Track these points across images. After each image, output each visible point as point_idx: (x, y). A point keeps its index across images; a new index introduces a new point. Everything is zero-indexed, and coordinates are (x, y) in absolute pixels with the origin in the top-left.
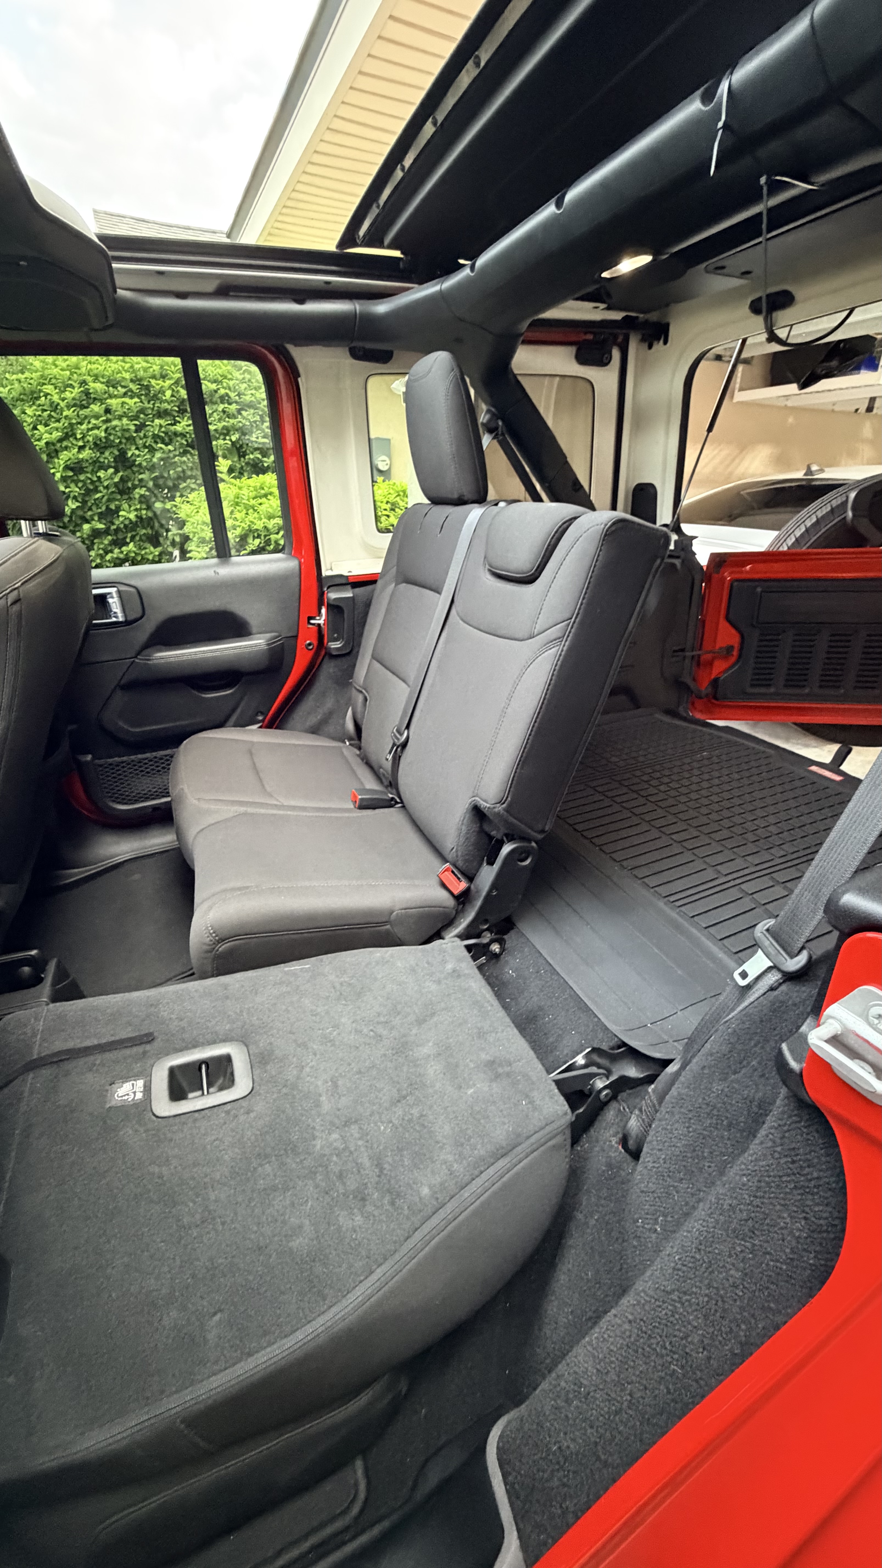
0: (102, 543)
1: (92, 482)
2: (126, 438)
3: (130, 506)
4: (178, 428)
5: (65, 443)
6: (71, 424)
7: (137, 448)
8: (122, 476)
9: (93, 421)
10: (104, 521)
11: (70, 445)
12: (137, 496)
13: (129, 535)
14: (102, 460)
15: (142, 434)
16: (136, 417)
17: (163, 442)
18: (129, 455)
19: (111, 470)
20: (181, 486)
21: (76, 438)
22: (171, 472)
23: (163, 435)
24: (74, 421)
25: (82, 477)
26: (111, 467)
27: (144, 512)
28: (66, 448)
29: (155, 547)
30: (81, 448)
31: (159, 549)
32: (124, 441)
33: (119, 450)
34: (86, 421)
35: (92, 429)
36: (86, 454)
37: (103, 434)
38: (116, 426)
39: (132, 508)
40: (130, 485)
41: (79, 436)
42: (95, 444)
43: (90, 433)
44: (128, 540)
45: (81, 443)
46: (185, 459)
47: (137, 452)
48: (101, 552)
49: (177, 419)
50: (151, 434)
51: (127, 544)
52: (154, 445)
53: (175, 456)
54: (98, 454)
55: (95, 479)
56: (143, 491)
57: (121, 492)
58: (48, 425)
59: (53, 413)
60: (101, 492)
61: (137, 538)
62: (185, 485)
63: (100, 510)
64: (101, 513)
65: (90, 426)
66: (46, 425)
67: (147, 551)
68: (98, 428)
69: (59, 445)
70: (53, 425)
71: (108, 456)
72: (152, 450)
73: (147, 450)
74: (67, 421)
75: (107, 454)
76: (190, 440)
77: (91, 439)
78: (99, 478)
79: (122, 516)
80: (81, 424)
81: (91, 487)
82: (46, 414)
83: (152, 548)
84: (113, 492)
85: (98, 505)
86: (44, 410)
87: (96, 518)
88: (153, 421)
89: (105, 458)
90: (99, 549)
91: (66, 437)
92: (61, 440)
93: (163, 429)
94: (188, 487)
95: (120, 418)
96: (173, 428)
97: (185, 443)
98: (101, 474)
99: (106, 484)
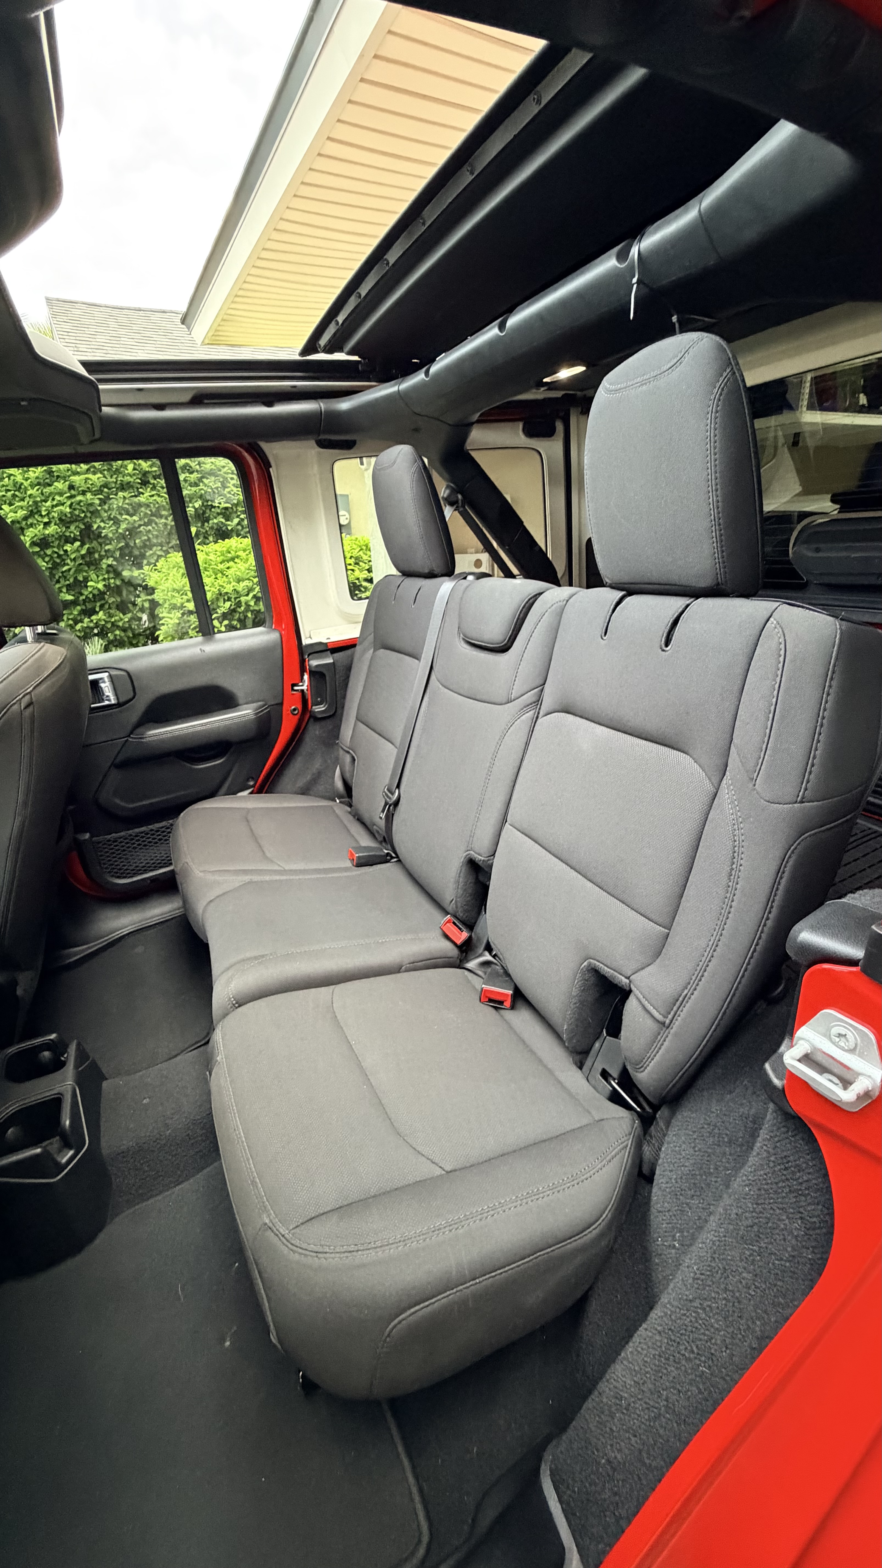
0: (71, 614)
1: (59, 556)
2: (90, 512)
3: (98, 577)
4: (142, 499)
5: (30, 521)
6: (36, 503)
7: (103, 521)
8: (89, 548)
9: (57, 498)
10: (73, 593)
11: (36, 522)
12: (104, 566)
13: (98, 604)
14: (67, 534)
15: (106, 507)
16: (100, 492)
17: (128, 514)
18: (95, 526)
19: (78, 544)
20: (148, 554)
21: (41, 515)
22: (137, 541)
23: (127, 506)
24: (38, 499)
25: (49, 552)
26: (78, 540)
27: (112, 581)
28: (31, 525)
29: (124, 614)
30: (46, 524)
31: (129, 615)
32: (89, 515)
33: (84, 524)
34: (51, 498)
35: (57, 505)
36: (52, 529)
37: (68, 510)
38: (81, 501)
39: (101, 578)
40: (97, 556)
41: (44, 513)
42: (60, 519)
43: (55, 509)
44: (97, 609)
45: (46, 520)
46: (150, 527)
47: (102, 525)
48: (71, 622)
49: (141, 490)
50: (115, 506)
51: (97, 613)
52: (119, 517)
53: (140, 526)
54: (64, 529)
55: (62, 553)
56: (110, 561)
57: (89, 564)
58: (13, 504)
59: (17, 493)
60: (68, 565)
61: (107, 606)
62: (151, 552)
63: (68, 582)
64: (68, 585)
65: (55, 503)
66: (10, 504)
67: (117, 618)
68: (63, 504)
69: (24, 523)
70: (17, 504)
71: (74, 530)
72: (117, 522)
73: (112, 522)
74: (32, 500)
75: (72, 528)
76: (154, 510)
77: (56, 515)
78: (66, 551)
79: (91, 586)
80: (46, 501)
81: (58, 561)
82: (9, 494)
83: (121, 615)
84: (81, 564)
85: (65, 577)
86: (7, 491)
87: (64, 590)
88: (116, 494)
89: (70, 532)
90: (68, 619)
91: (31, 514)
92: (26, 518)
93: (127, 501)
94: (154, 553)
95: (84, 493)
96: (136, 500)
97: (150, 513)
98: (68, 547)
99: (73, 556)
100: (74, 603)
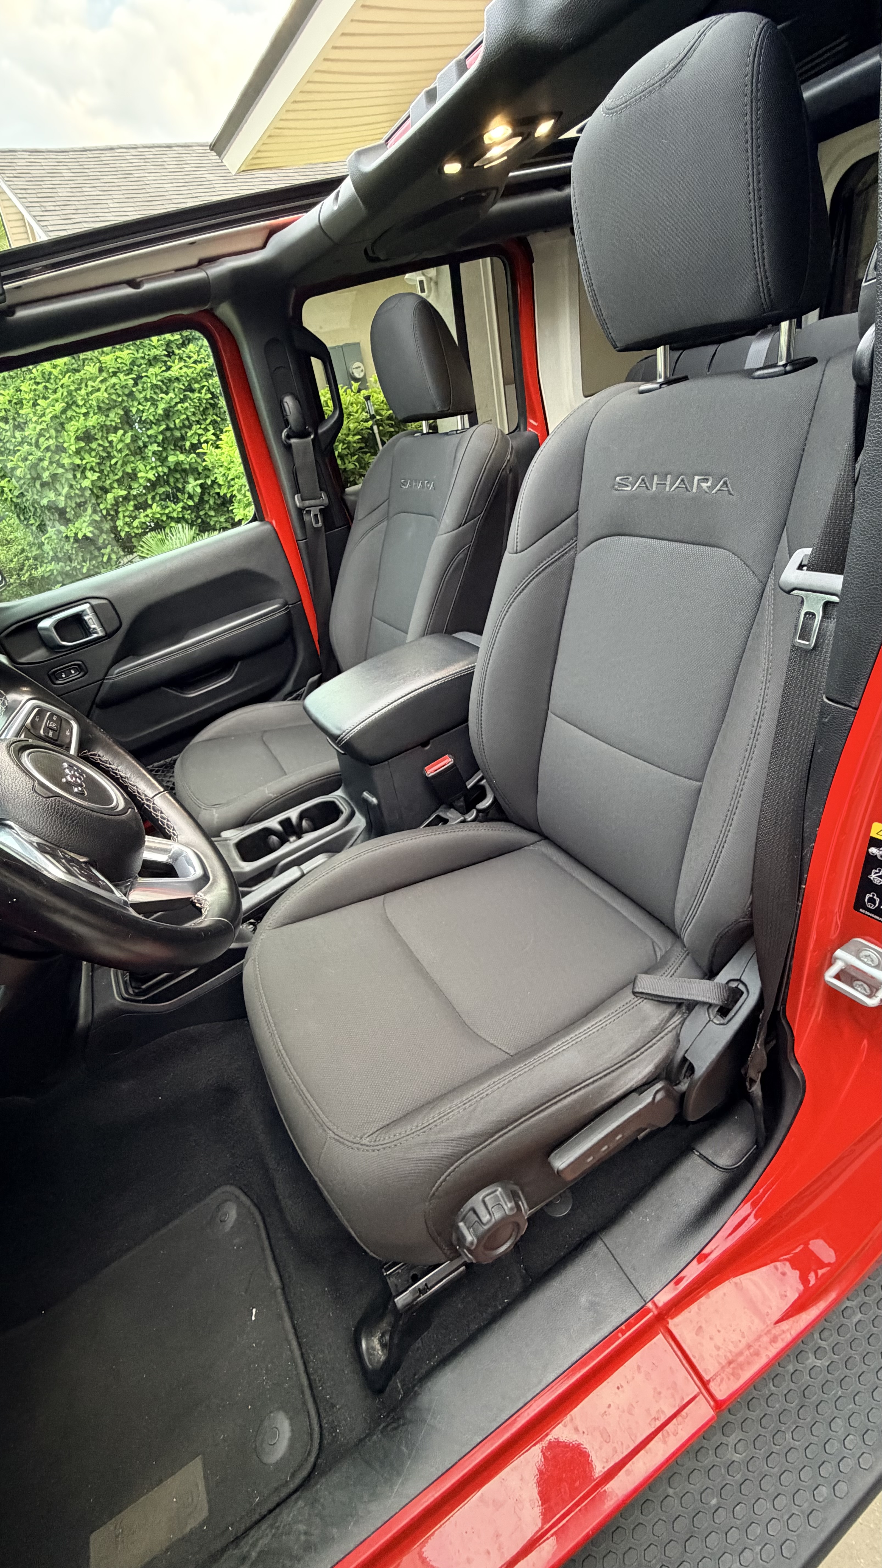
0: (127, 510)
1: (105, 449)
2: (126, 395)
3: (146, 466)
4: (174, 372)
5: (69, 413)
6: (70, 393)
7: (139, 404)
8: (132, 436)
9: (90, 383)
10: (124, 488)
11: (74, 414)
12: (150, 454)
13: (150, 497)
14: (108, 423)
15: (140, 387)
16: (130, 371)
17: (162, 392)
18: (134, 410)
19: (121, 432)
20: (189, 434)
21: (78, 406)
22: (177, 421)
23: (160, 383)
24: (72, 388)
25: (94, 445)
26: (120, 428)
27: (160, 469)
28: (71, 419)
29: (175, 503)
30: (86, 415)
31: (181, 504)
32: (125, 398)
33: (123, 409)
34: (83, 385)
35: (92, 393)
36: (92, 421)
37: (106, 395)
38: (114, 385)
39: (148, 468)
40: (141, 444)
41: (81, 403)
42: (99, 408)
43: (91, 398)
44: (150, 502)
45: (84, 410)
46: (186, 404)
47: (141, 407)
48: (127, 519)
49: (169, 363)
50: (149, 385)
51: (151, 506)
52: (155, 396)
53: (177, 404)
54: (104, 418)
55: (107, 445)
56: (155, 447)
57: (134, 454)
58: (49, 398)
59: (47, 384)
60: (116, 457)
61: (158, 498)
62: (192, 432)
63: (117, 477)
64: (117, 481)
65: (90, 389)
66: (45, 398)
67: (170, 509)
68: (99, 390)
69: (64, 416)
70: (52, 397)
71: (114, 417)
72: (154, 402)
73: (149, 403)
74: (65, 390)
75: (112, 415)
76: (186, 384)
77: (94, 403)
78: (111, 442)
79: (142, 478)
80: (80, 389)
81: (105, 455)
82: (40, 387)
83: (173, 505)
84: (127, 455)
85: (113, 472)
86: (38, 384)
87: (116, 485)
88: (147, 371)
89: (111, 421)
90: (124, 517)
91: (69, 406)
92: (64, 411)
93: (159, 378)
94: (195, 433)
95: (115, 374)
96: (167, 374)
97: (183, 388)
98: (111, 437)
99: (119, 447)
100: (126, 498)
